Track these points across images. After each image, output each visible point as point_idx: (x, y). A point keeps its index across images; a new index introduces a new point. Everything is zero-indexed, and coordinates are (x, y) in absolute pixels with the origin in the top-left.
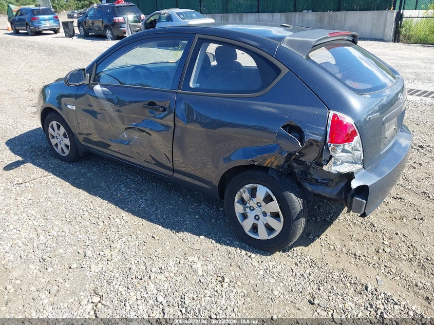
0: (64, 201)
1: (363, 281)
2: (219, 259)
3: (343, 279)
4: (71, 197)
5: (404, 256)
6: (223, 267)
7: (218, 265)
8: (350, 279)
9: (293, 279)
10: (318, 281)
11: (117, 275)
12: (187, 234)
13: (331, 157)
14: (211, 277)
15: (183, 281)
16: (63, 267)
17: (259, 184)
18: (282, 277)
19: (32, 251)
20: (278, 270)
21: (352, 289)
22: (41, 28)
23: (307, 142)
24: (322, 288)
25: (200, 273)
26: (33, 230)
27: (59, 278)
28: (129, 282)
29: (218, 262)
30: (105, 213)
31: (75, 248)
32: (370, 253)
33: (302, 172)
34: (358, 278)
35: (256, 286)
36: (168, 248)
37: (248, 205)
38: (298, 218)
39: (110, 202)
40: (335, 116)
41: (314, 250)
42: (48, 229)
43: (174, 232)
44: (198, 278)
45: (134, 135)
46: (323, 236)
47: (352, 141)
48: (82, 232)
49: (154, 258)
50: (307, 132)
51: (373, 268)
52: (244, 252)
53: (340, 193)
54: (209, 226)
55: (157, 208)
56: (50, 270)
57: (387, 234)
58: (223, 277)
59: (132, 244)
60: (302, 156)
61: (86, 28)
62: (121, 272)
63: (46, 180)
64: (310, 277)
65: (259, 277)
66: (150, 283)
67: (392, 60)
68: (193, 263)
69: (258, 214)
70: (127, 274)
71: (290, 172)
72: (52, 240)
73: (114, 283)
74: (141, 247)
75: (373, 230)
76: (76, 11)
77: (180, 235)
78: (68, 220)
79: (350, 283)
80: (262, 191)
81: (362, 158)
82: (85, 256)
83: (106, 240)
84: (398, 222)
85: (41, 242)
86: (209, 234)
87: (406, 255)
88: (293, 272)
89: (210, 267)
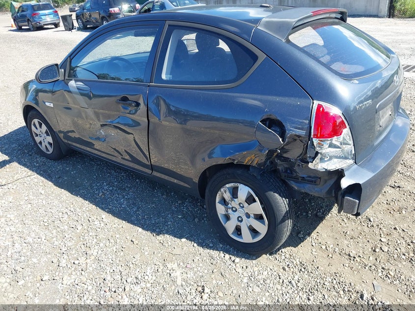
0: (45, 203)
1: (358, 288)
2: (201, 265)
3: (336, 286)
4: (52, 198)
5: (404, 255)
6: (204, 275)
7: (198, 272)
8: (344, 286)
9: (279, 288)
10: (308, 289)
11: (90, 288)
12: (168, 236)
13: (317, 153)
14: (190, 287)
15: (160, 292)
16: (35, 279)
17: (240, 183)
18: (268, 285)
19: (4, 261)
20: (264, 277)
21: (346, 298)
22: (42, 23)
23: (290, 137)
24: (311, 298)
25: (179, 282)
26: (10, 236)
27: (29, 292)
28: (102, 296)
29: (199, 268)
30: (85, 215)
31: (49, 256)
32: (365, 253)
33: (286, 169)
34: (352, 284)
35: (239, 296)
36: (146, 253)
37: (229, 206)
38: (283, 220)
39: (92, 202)
40: (319, 106)
41: (304, 251)
42: (24, 235)
43: (155, 235)
44: (177, 289)
45: (111, 132)
46: (314, 234)
47: (341, 134)
48: (59, 238)
49: (131, 266)
50: (288, 126)
51: (369, 271)
52: (227, 256)
53: (329, 192)
54: (192, 226)
55: (138, 208)
56: (21, 282)
57: (384, 230)
58: (203, 286)
59: (109, 250)
60: (286, 152)
61: (84, 20)
62: (95, 284)
63: (29, 180)
64: (299, 284)
65: (243, 285)
66: (125, 297)
67: (387, 36)
68: (172, 271)
69: (241, 215)
70: (101, 286)
71: (273, 169)
72: (26, 248)
73: (85, 298)
74: (119, 254)
75: (369, 226)
76: (77, 5)
77: (160, 238)
78: (46, 224)
79: (344, 290)
80: (244, 191)
81: (353, 152)
82: (58, 266)
83: (83, 246)
84: (397, 215)
85: (15, 250)
86: (192, 236)
87: (406, 254)
88: (280, 278)
89: (191, 275)
